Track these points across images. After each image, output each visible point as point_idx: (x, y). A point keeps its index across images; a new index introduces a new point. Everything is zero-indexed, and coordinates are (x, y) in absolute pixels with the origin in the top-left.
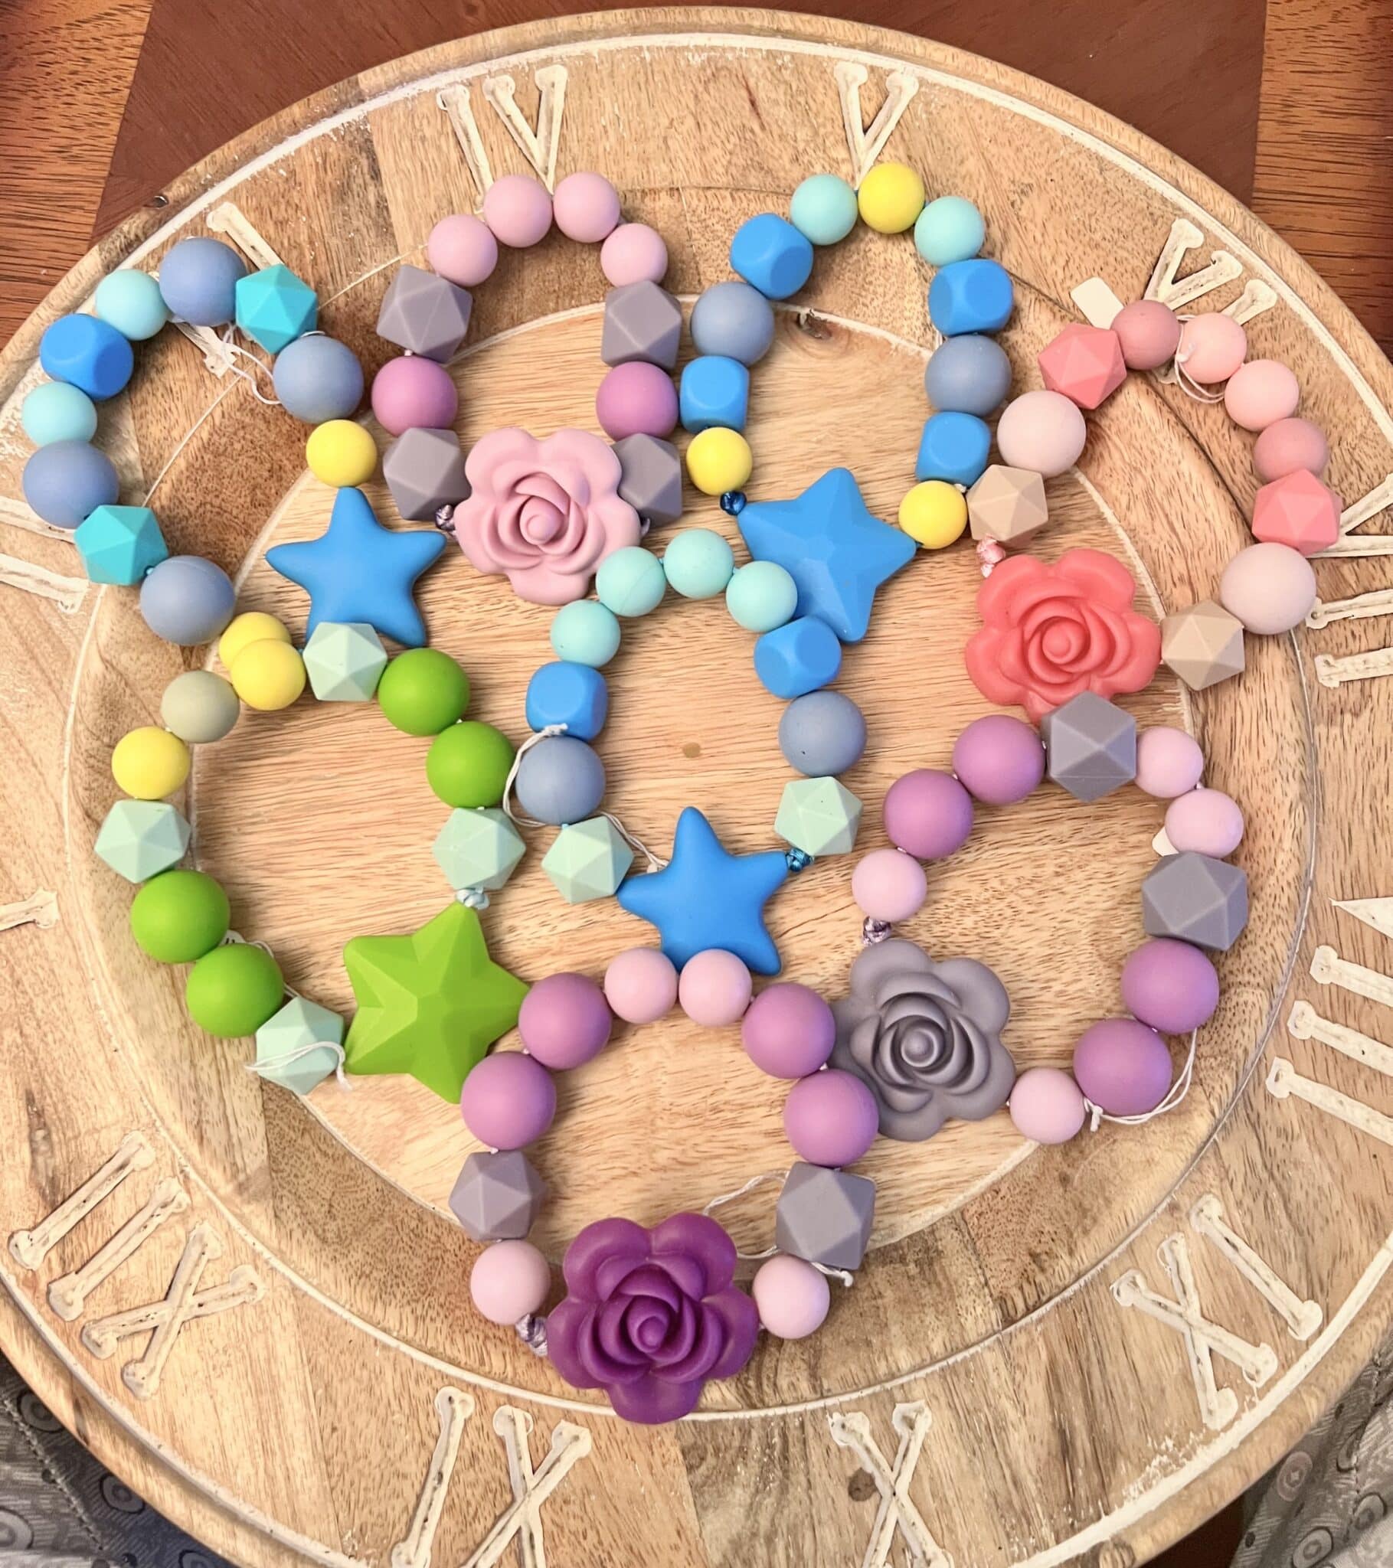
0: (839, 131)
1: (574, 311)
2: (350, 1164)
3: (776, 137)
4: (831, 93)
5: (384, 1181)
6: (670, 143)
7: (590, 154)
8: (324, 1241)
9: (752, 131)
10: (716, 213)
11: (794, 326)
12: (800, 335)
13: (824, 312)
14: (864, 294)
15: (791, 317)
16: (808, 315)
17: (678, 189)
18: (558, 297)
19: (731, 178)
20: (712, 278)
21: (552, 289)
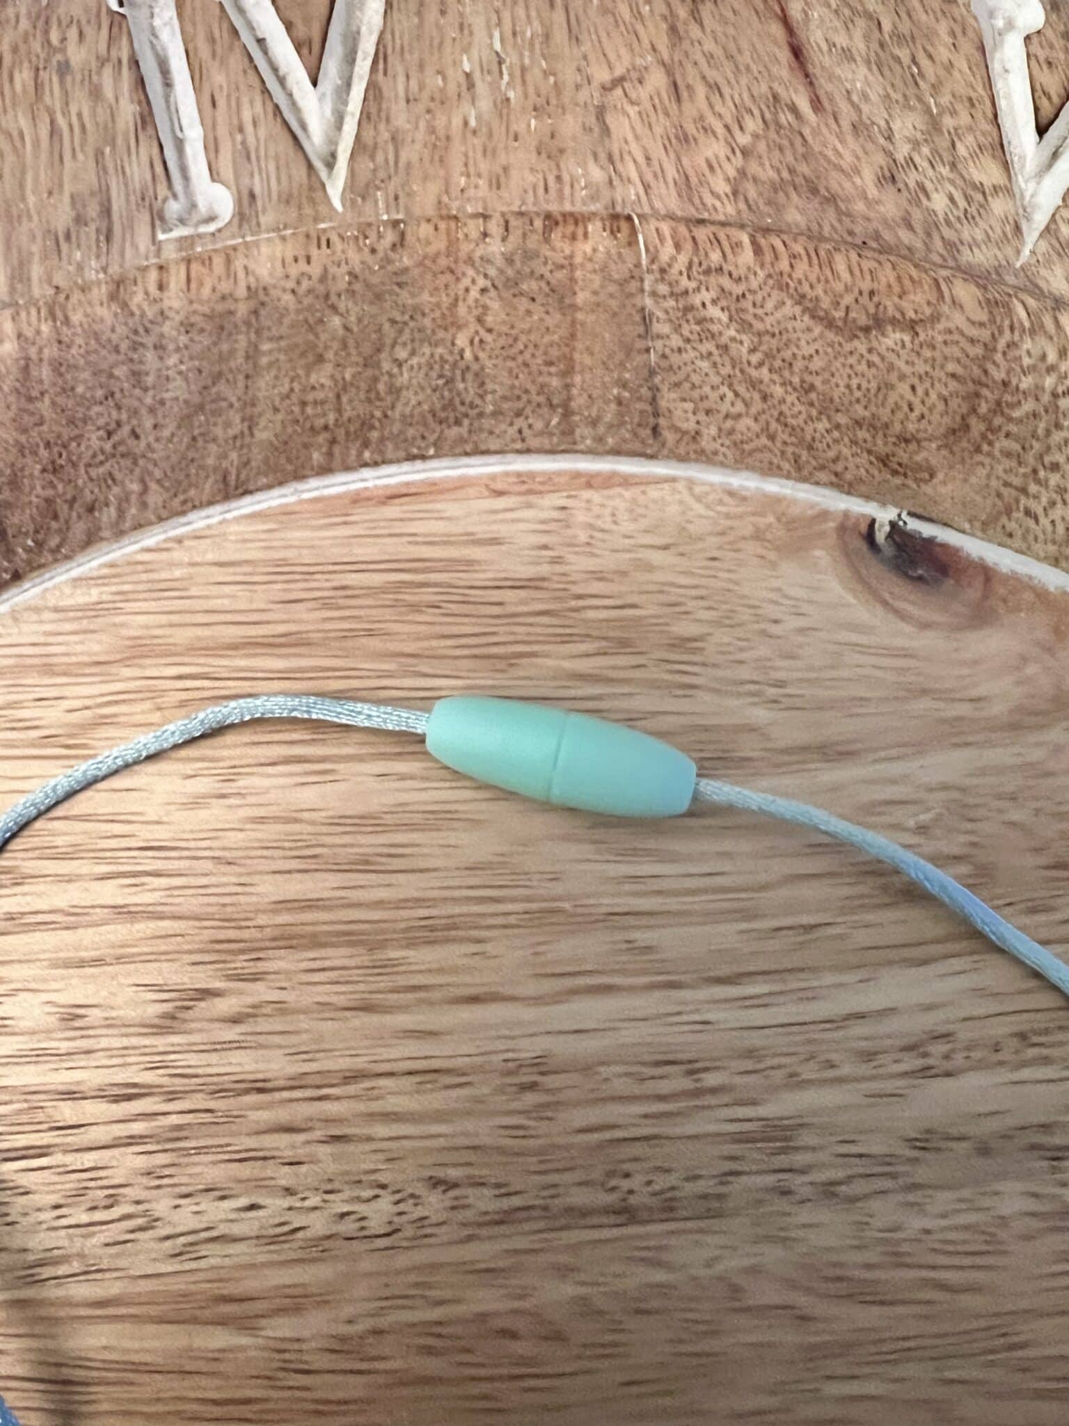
0: (989, 128)
1: (367, 473)
3: (846, 125)
4: (967, 46)
6: (610, 119)
7: (432, 130)
9: (794, 109)
10: (713, 280)
11: (863, 546)
12: (875, 570)
13: (930, 520)
14: (1033, 488)
15: (856, 525)
16: (893, 525)
17: (629, 218)
18: (333, 442)
19: (742, 206)
20: (685, 426)
21: (320, 422)
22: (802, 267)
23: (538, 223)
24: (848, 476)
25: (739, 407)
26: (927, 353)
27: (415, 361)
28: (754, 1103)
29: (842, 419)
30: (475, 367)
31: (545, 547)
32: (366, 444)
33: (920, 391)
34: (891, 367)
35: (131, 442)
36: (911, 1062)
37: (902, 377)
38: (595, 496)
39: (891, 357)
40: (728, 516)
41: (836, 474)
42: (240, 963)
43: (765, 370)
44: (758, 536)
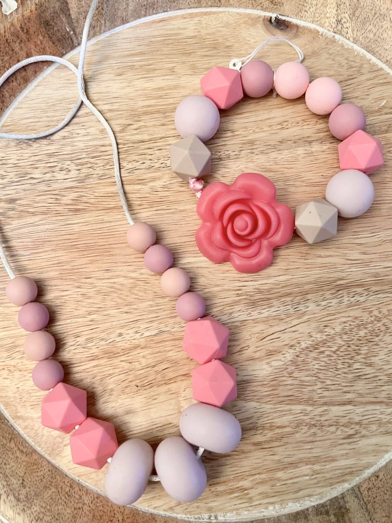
1: (154, 16)
2: (35, 457)
5: (53, 466)
8: (18, 500)
11: (268, 23)
12: (271, 28)
13: (284, 15)
14: (305, 4)
15: (267, 19)
16: (276, 17)
18: (146, 9)
21: (143, 4)
24: (264, 7)
28: (246, 137)
31: (196, 29)
32: (154, 9)
35: (102, 11)
36: (279, 127)
38: (207, 17)
40: (238, 19)
41: (262, 7)
42: (136, 118)
44: (245, 23)
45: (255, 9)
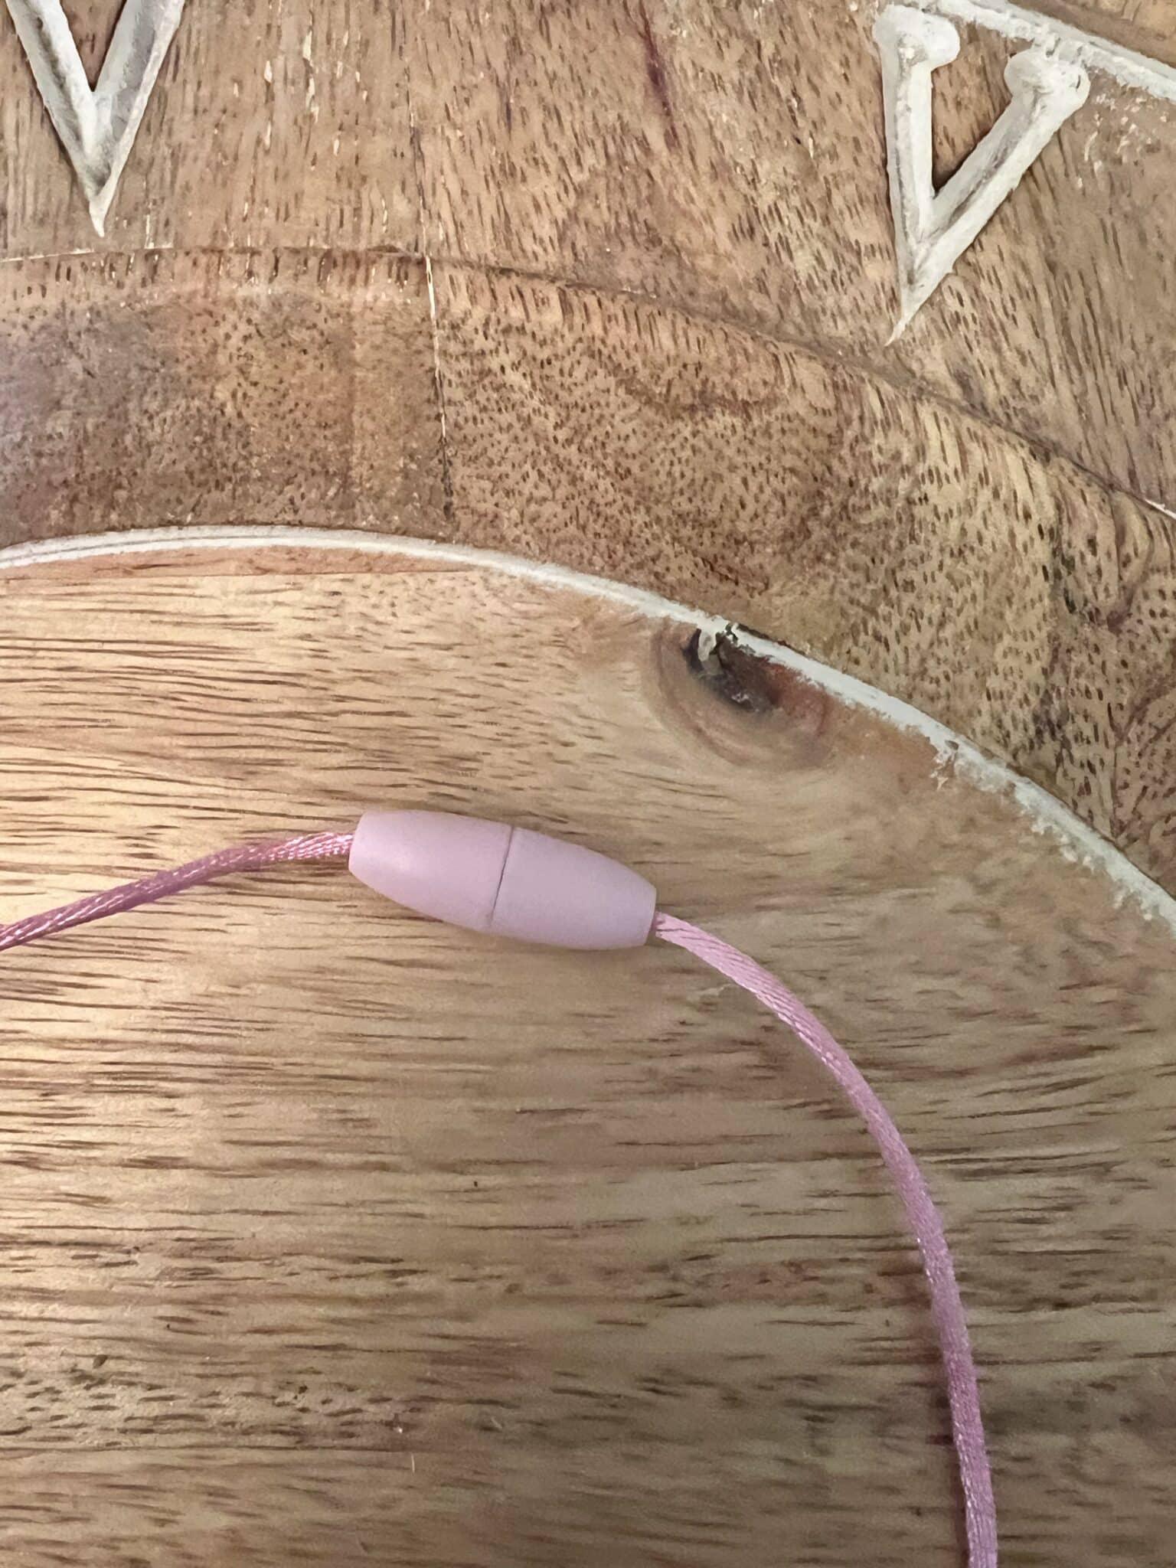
0: (871, 174)
1: (112, 538)
3: (704, 167)
4: (861, 78)
6: (427, 147)
9: (644, 143)
10: (512, 340)
11: (683, 664)
12: (692, 689)
13: (764, 637)
14: (883, 609)
15: (677, 637)
16: (720, 638)
17: (421, 263)
18: (74, 499)
19: (568, 253)
20: (482, 507)
21: (57, 478)
22: (618, 331)
23: (313, 262)
24: (670, 579)
25: (544, 491)
26: (761, 441)
27: (169, 413)
29: (662, 511)
30: (237, 424)
31: (307, 637)
32: (112, 505)
33: (753, 487)
34: (719, 456)
36: (656, 1286)
37: (733, 468)
38: (374, 581)
39: (719, 443)
40: (525, 615)
41: (657, 575)
43: (574, 448)
44: (560, 641)
45: (620, 580)
